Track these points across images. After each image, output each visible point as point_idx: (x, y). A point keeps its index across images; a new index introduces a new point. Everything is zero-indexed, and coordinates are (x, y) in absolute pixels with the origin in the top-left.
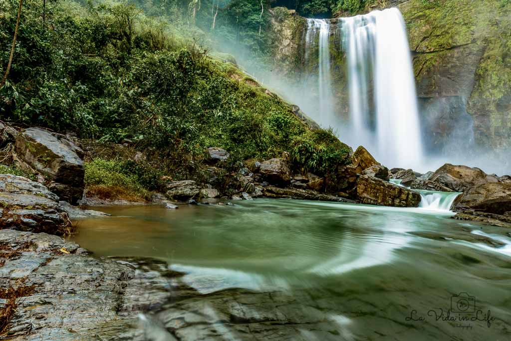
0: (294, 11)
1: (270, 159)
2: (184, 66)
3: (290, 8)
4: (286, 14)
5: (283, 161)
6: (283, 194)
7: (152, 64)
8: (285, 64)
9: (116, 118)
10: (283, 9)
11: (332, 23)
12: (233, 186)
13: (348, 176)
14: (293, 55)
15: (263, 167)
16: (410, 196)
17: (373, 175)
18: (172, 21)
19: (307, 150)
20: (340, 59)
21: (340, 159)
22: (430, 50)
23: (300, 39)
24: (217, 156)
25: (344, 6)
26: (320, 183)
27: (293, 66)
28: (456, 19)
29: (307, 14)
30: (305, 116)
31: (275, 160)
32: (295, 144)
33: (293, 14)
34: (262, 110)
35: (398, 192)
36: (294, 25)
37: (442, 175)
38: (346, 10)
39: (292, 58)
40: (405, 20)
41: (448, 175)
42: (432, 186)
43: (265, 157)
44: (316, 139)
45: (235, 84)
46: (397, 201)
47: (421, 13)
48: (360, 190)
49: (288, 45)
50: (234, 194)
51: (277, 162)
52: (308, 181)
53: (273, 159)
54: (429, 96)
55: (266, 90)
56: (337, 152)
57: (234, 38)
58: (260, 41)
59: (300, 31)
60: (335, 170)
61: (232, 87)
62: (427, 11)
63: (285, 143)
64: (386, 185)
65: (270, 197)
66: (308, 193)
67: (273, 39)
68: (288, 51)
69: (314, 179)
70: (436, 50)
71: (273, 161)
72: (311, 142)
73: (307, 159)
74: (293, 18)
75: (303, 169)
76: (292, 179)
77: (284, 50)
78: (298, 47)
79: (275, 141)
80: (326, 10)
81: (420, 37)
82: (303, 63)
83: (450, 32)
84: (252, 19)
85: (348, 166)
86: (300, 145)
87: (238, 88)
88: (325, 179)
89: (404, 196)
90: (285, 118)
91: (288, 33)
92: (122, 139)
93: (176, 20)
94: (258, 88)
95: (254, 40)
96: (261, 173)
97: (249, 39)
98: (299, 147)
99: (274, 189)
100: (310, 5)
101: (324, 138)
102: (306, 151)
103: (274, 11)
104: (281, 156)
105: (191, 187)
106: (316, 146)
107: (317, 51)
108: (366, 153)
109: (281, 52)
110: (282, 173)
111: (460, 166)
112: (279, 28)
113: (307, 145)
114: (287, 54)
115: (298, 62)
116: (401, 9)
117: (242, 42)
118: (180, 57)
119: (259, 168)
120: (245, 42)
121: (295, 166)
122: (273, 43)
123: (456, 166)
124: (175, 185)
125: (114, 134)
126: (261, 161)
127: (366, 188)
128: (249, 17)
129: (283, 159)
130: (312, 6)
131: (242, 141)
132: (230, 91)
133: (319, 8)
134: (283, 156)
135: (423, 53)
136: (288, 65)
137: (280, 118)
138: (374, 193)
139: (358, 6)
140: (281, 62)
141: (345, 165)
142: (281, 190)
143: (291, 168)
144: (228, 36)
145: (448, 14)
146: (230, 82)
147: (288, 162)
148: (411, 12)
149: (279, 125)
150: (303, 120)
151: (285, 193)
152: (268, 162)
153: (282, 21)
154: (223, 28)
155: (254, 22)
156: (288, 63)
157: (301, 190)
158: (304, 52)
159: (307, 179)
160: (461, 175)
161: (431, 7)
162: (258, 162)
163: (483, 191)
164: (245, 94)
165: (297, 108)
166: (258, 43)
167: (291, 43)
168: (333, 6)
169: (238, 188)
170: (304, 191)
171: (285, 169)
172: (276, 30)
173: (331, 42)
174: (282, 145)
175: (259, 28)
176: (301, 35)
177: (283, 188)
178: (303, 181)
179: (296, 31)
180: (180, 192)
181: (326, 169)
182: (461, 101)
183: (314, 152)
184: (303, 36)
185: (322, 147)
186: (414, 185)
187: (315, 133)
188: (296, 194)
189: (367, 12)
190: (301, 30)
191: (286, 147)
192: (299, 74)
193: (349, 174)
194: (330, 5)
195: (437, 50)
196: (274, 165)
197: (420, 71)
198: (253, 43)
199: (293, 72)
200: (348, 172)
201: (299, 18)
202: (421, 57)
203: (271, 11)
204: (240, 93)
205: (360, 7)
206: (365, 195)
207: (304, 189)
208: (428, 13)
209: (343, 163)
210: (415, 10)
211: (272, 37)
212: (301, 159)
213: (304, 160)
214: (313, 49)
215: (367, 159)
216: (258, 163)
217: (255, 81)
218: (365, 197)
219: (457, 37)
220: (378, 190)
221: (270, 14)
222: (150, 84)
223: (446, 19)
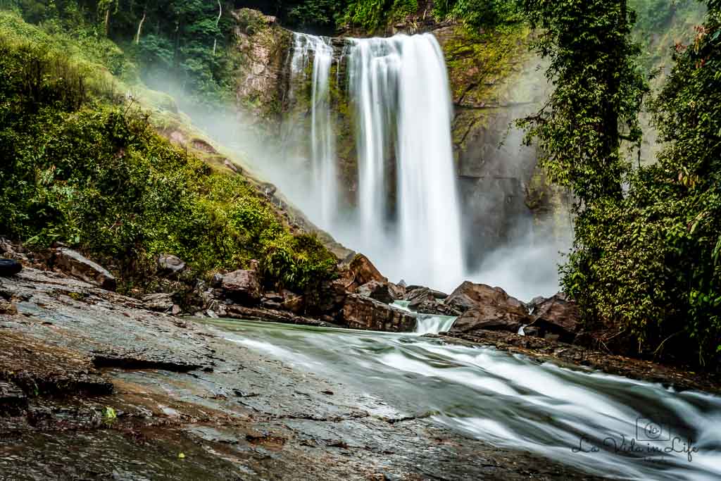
0: (273, 18)
1: (234, 270)
2: (115, 135)
3: (265, 14)
4: (260, 22)
5: (252, 273)
6: (251, 315)
7: (72, 132)
8: (254, 106)
9: (43, 215)
10: (256, 13)
11: (334, 44)
12: (194, 302)
13: (335, 295)
14: (269, 90)
15: (226, 280)
16: (403, 320)
17: (368, 294)
18: (67, 28)
19: (283, 260)
20: (345, 105)
21: (324, 272)
22: (479, 104)
23: (281, 65)
24: (169, 266)
25: (355, 18)
26: (299, 301)
27: (268, 109)
28: (515, 64)
29: (294, 24)
30: (285, 201)
31: (242, 271)
32: (268, 252)
33: (270, 23)
34: (220, 194)
35: (390, 314)
36: (273, 41)
37: (459, 296)
38: (358, 25)
39: (268, 97)
40: (445, 55)
41: (466, 295)
42: (441, 310)
43: (228, 267)
44: (296, 246)
45: (182, 155)
46: (388, 325)
47: (467, 48)
48: (346, 312)
49: (262, 73)
50: (197, 311)
51: (244, 274)
52: (283, 300)
53: (239, 271)
54: (477, 174)
55: (225, 159)
56: (320, 264)
57: (169, 56)
58: (215, 64)
59: (282, 53)
60: (318, 286)
61: (178, 160)
62: (475, 46)
63: (253, 247)
64: (376, 306)
65: (235, 317)
66: (282, 315)
67: (236, 62)
68: (262, 84)
69: (290, 297)
70: (487, 105)
71: (239, 273)
72: (288, 250)
73: (282, 272)
74: (270, 29)
75: (277, 284)
76: (262, 297)
77: (254, 81)
78: (278, 78)
79: (240, 245)
80: (326, 21)
81: (465, 83)
82: (286, 105)
83: (505, 81)
84: (201, 27)
85: (334, 282)
86: (275, 253)
87: (186, 162)
88: (303, 298)
89: (396, 320)
90: (255, 212)
91: (262, 53)
92: (54, 241)
93: (75, 27)
94: (213, 155)
95: (205, 61)
96: (223, 288)
97: (195, 59)
98: (274, 256)
99: (240, 308)
100: (300, 10)
101: (306, 244)
102: (280, 261)
103: (241, 14)
104: (249, 266)
105: (166, 300)
106: (295, 254)
107: (309, 88)
108: (365, 264)
109: (250, 85)
110: (251, 289)
111: (480, 285)
112: (247, 43)
113: (283, 253)
114: (260, 88)
115: (276, 103)
116: (440, 39)
117: (183, 63)
118: (110, 121)
119: (221, 281)
120: (188, 64)
121: (266, 280)
122: (236, 68)
123: (475, 285)
124: (151, 297)
125: (45, 236)
126: (223, 273)
127: (353, 310)
128: (196, 22)
129: (251, 270)
130: (303, 12)
131: (195, 244)
132: (175, 167)
133: (315, 17)
134: (252, 267)
135: (469, 108)
136: (260, 107)
137: (248, 213)
138: (363, 316)
139: (376, 22)
140: (248, 101)
141: (331, 281)
142: (249, 311)
143: (262, 283)
144: (160, 53)
145: (503, 55)
146: (174, 153)
147: (257, 274)
148: (453, 44)
149: (247, 222)
150: (282, 210)
151: (254, 314)
152: (232, 274)
153: (253, 33)
154: (151, 39)
155: (204, 32)
156: (260, 104)
157: (273, 311)
158: (288, 88)
159: (281, 297)
160: (480, 297)
161: (481, 41)
162: (218, 274)
163: (477, 314)
164: (196, 171)
165: (273, 188)
166: (210, 66)
167: (267, 71)
168: (337, 15)
169: (202, 305)
170: (277, 312)
171: (254, 283)
172: (241, 47)
173: (332, 76)
174: (250, 250)
175: (214, 42)
176: (284, 59)
177: (252, 308)
178: (276, 300)
179: (275, 52)
180: (155, 304)
181: (306, 285)
182: (520, 186)
183: (292, 264)
184: (287, 62)
185: (302, 256)
186: (420, 308)
187: (295, 238)
188: (267, 316)
189: (390, 34)
190: (284, 51)
191: (256, 253)
192: (278, 123)
193: (336, 293)
194: (333, 13)
195: (489, 106)
196: (239, 278)
197: (466, 135)
198: (201, 67)
199: (268, 119)
200: (334, 289)
201: (281, 32)
202: (467, 113)
203: (234, 14)
204: (189, 169)
205: (379, 24)
206: (352, 318)
207: (278, 310)
208: (477, 50)
209: (329, 278)
210: (458, 42)
211: (235, 58)
212: (275, 271)
213: (278, 272)
214: (303, 85)
215: (366, 272)
216: (219, 276)
217: (208, 145)
218: (351, 321)
219: (515, 91)
220: (367, 312)
221: (232, 20)
222: (72, 162)
223: (501, 62)
